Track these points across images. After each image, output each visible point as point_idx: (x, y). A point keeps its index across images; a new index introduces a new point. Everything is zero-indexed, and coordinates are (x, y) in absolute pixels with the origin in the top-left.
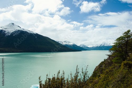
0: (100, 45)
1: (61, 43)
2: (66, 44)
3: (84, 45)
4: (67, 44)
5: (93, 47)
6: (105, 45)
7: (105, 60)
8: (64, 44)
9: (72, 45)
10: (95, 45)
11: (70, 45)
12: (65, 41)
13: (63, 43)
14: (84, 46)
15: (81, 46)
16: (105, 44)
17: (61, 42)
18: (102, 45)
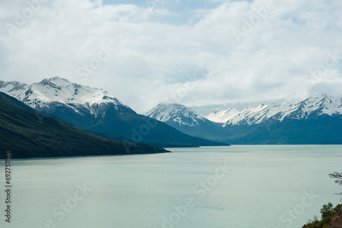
0: (294, 108)
1: (19, 95)
2: (53, 104)
3: (180, 110)
4: (62, 99)
5: (243, 125)
6: (329, 111)
7: (327, 212)
8: (37, 102)
9: (96, 107)
10: (259, 109)
11: (81, 108)
12: (45, 83)
13: (31, 97)
14: (184, 119)
15: (164, 118)
16: (327, 104)
17: (17, 86)
18: (306, 109)
